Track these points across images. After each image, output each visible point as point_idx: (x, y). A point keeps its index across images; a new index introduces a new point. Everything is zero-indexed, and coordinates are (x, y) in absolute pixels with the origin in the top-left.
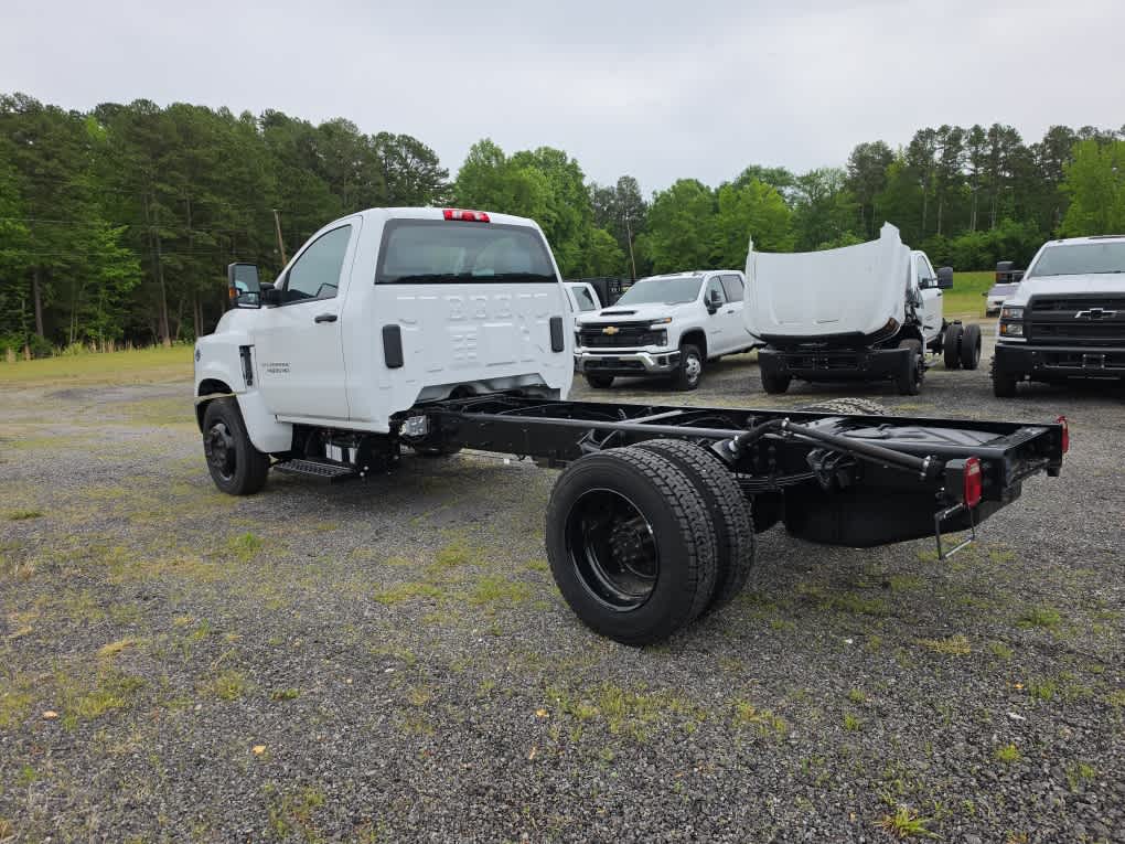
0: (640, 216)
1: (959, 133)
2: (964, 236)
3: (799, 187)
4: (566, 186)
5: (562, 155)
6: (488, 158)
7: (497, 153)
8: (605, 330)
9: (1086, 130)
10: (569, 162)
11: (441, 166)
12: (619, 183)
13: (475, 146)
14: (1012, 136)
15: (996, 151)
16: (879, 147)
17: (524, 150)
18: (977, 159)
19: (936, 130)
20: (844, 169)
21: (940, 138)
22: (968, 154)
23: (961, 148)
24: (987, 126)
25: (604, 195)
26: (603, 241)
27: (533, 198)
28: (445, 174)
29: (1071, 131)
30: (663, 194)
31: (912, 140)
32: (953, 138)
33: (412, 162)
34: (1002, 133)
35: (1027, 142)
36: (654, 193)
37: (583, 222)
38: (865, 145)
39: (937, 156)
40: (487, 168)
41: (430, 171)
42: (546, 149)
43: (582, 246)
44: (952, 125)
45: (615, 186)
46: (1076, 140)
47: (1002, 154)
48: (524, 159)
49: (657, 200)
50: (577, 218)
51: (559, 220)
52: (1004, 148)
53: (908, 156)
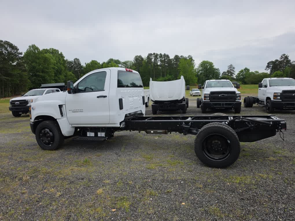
0: (81, 69)
1: (157, 55)
2: (159, 78)
3: (122, 65)
4: (60, 60)
5: (57, 51)
6: (34, 50)
7: (37, 48)
9: (182, 56)
10: (60, 53)
11: (20, 51)
12: (74, 60)
13: (30, 46)
14: (168, 56)
15: (165, 59)
16: (140, 57)
18: (161, 61)
19: (153, 54)
20: (133, 61)
21: (153, 56)
22: (159, 60)
23: (158, 58)
24: (163, 54)
25: (70, 63)
26: (71, 75)
27: (50, 62)
28: (21, 54)
29: (179, 56)
30: (88, 64)
31: (147, 55)
32: (156, 56)
33: (9, 49)
34: (166, 55)
35: (171, 58)
36: (85, 63)
37: (65, 70)
38: (137, 56)
39: (153, 60)
40: (35, 53)
41: (16, 52)
42: (52, 49)
43: (65, 76)
44: (156, 53)
45: (73, 61)
46: (180, 58)
47: (166, 60)
48: (46, 51)
49: (86, 65)
50: (63, 68)
51: (58, 69)
52: (166, 59)
53: (147, 59)
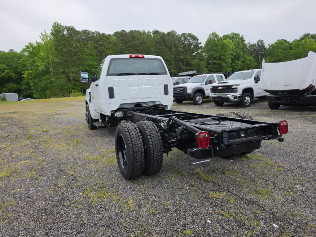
0: (264, 52)
4: (239, 44)
5: (238, 35)
6: (214, 38)
7: (217, 36)
8: (218, 88)
10: (240, 36)
11: (199, 41)
12: (257, 42)
13: (210, 34)
17: (226, 34)
25: (252, 46)
26: (250, 60)
27: (227, 48)
28: (200, 43)
30: (272, 45)
33: (191, 40)
36: (269, 44)
37: (244, 55)
40: (214, 41)
41: (196, 43)
42: (233, 33)
43: (243, 62)
45: (256, 43)
48: (226, 37)
49: (270, 47)
50: (242, 53)
51: (236, 55)
